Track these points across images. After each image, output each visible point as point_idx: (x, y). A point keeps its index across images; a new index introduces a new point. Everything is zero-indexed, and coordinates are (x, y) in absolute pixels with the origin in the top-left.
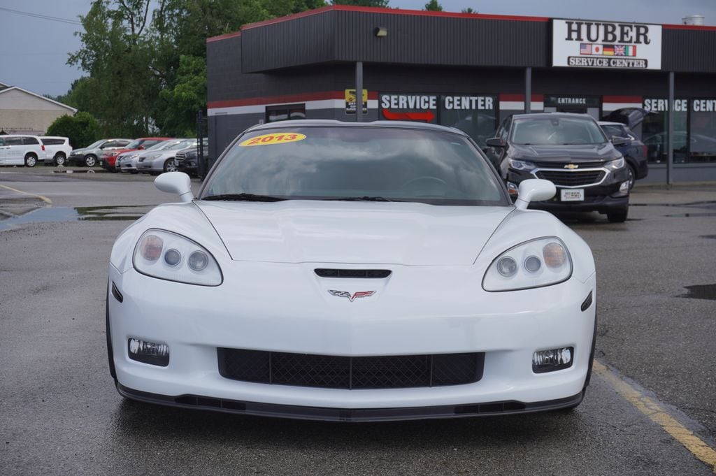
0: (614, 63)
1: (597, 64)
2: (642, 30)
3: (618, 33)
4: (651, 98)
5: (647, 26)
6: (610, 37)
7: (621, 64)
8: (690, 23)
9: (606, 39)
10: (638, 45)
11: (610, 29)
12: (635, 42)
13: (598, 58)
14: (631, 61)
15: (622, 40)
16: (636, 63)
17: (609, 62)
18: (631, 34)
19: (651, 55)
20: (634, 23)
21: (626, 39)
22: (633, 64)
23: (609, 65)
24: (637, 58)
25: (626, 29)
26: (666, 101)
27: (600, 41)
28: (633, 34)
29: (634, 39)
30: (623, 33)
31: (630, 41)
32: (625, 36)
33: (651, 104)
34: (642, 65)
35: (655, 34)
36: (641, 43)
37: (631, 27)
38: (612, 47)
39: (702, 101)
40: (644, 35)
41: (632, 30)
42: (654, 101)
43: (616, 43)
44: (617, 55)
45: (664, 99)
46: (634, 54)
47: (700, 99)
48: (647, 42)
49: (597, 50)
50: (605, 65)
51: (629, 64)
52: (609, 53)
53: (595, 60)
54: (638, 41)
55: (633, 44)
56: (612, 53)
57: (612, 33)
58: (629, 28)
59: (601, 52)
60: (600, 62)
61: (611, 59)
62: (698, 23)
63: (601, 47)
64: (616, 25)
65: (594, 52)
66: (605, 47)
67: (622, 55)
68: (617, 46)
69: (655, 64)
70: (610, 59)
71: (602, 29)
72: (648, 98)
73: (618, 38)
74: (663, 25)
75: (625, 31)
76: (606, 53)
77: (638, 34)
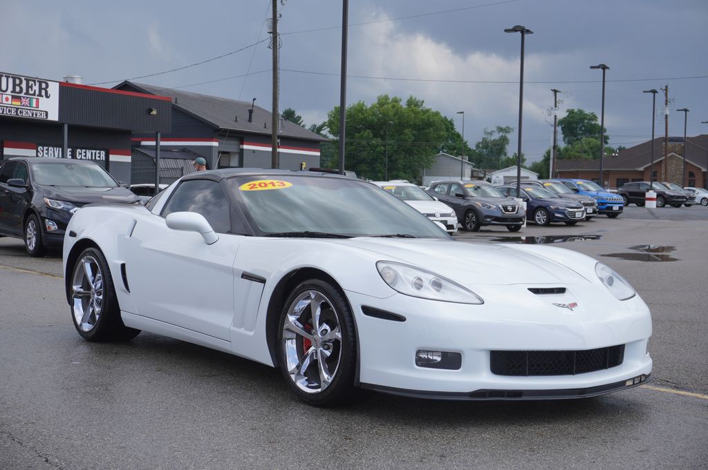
0: (21, 112)
1: (6, 113)
2: (44, 86)
3: (24, 85)
4: (43, 146)
5: (49, 82)
6: (18, 89)
7: (26, 114)
8: (71, 82)
9: (14, 91)
10: (40, 98)
11: (18, 81)
12: (38, 96)
13: (7, 107)
14: (35, 112)
15: (27, 93)
16: (38, 114)
17: (17, 111)
18: (34, 88)
19: (50, 108)
20: (37, 78)
21: (31, 92)
22: (36, 115)
23: (17, 114)
24: (39, 109)
25: (31, 83)
26: (60, 149)
27: (9, 92)
28: (36, 88)
29: (37, 93)
30: (28, 87)
31: (34, 94)
32: (30, 89)
33: (43, 151)
34: (43, 116)
35: (54, 89)
36: (42, 96)
37: (35, 81)
38: (19, 98)
39: (83, 151)
40: (45, 89)
41: (35, 85)
42: (45, 148)
43: (22, 95)
44: (24, 106)
45: (59, 147)
46: (37, 107)
47: (81, 148)
48: (47, 96)
49: (7, 99)
50: (13, 113)
51: (33, 114)
52: (17, 103)
53: (5, 108)
54: (40, 95)
55: (36, 97)
56: (19, 104)
57: (19, 85)
58: (33, 83)
59: (10, 102)
60: (9, 111)
61: (19, 108)
62: (78, 82)
63: (10, 97)
64: (23, 78)
65: (4, 101)
66: (13, 97)
67: (27, 106)
68: (24, 97)
69: (54, 116)
70: (17, 109)
71: (11, 80)
72: (41, 146)
73: (24, 91)
74: (60, 83)
75: (30, 85)
76: (14, 103)
77: (40, 89)
